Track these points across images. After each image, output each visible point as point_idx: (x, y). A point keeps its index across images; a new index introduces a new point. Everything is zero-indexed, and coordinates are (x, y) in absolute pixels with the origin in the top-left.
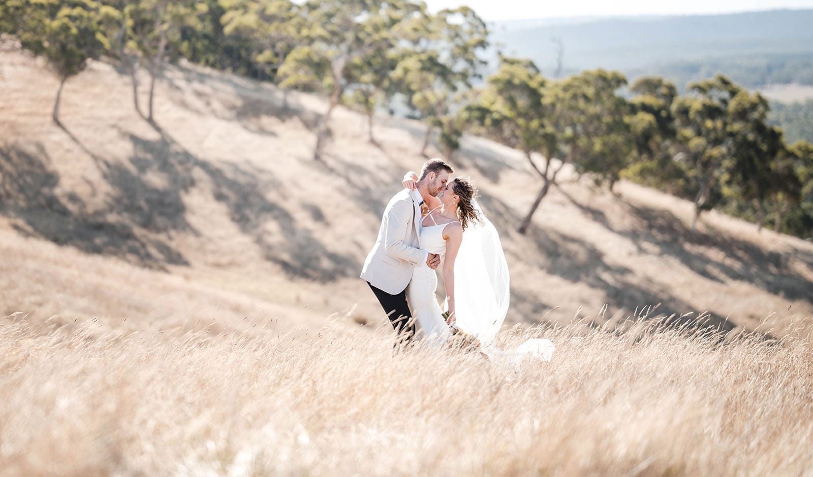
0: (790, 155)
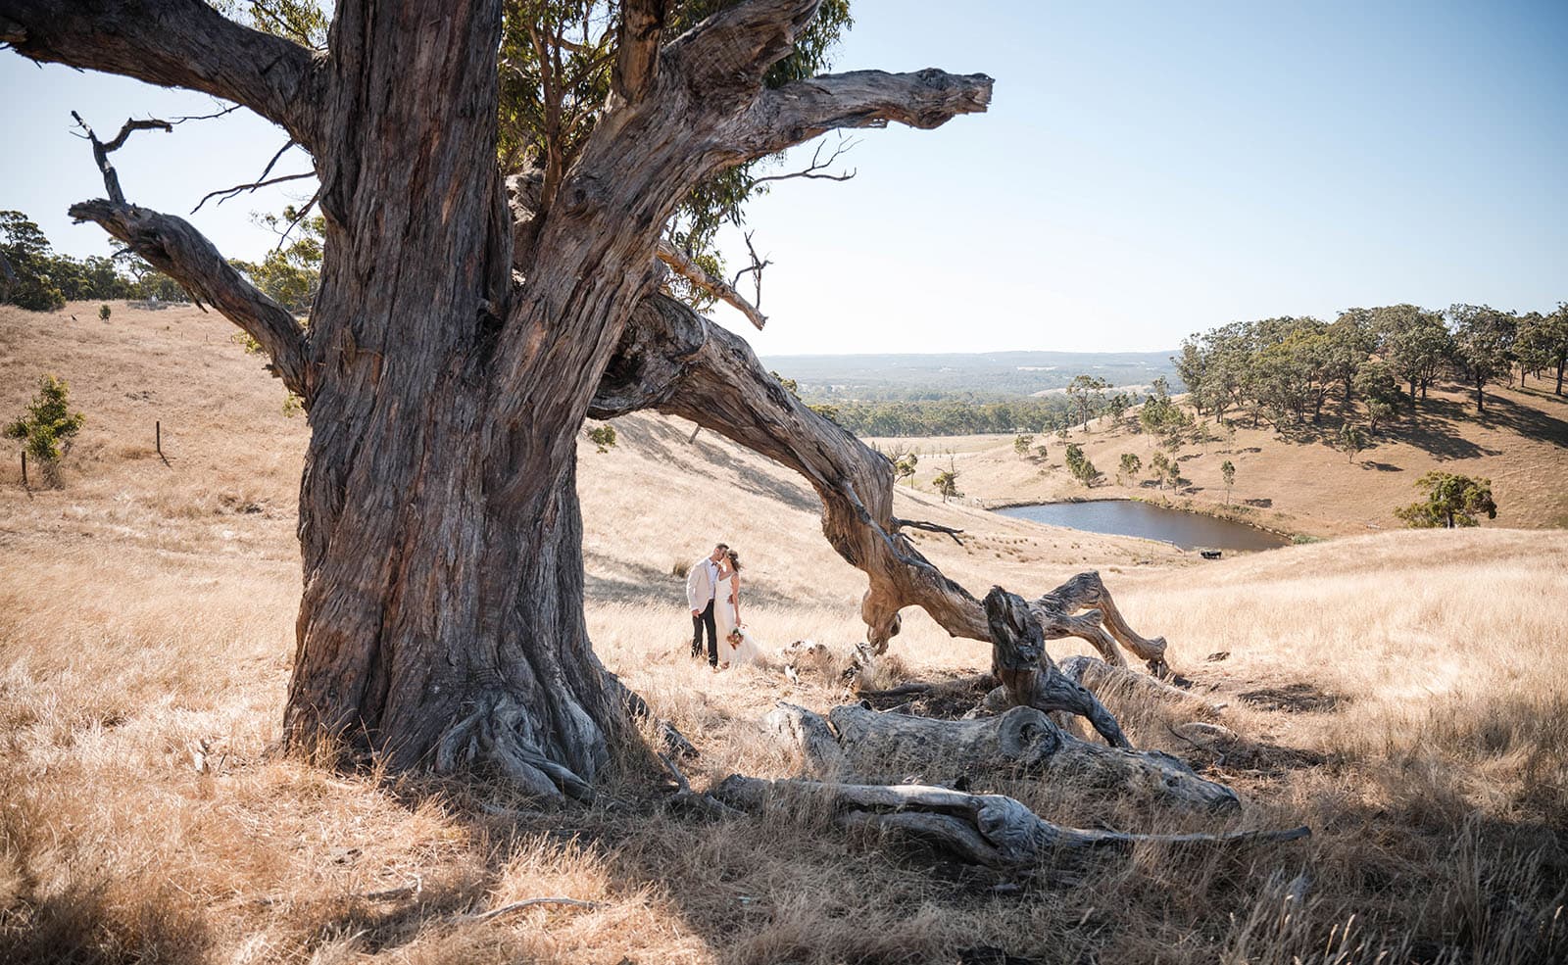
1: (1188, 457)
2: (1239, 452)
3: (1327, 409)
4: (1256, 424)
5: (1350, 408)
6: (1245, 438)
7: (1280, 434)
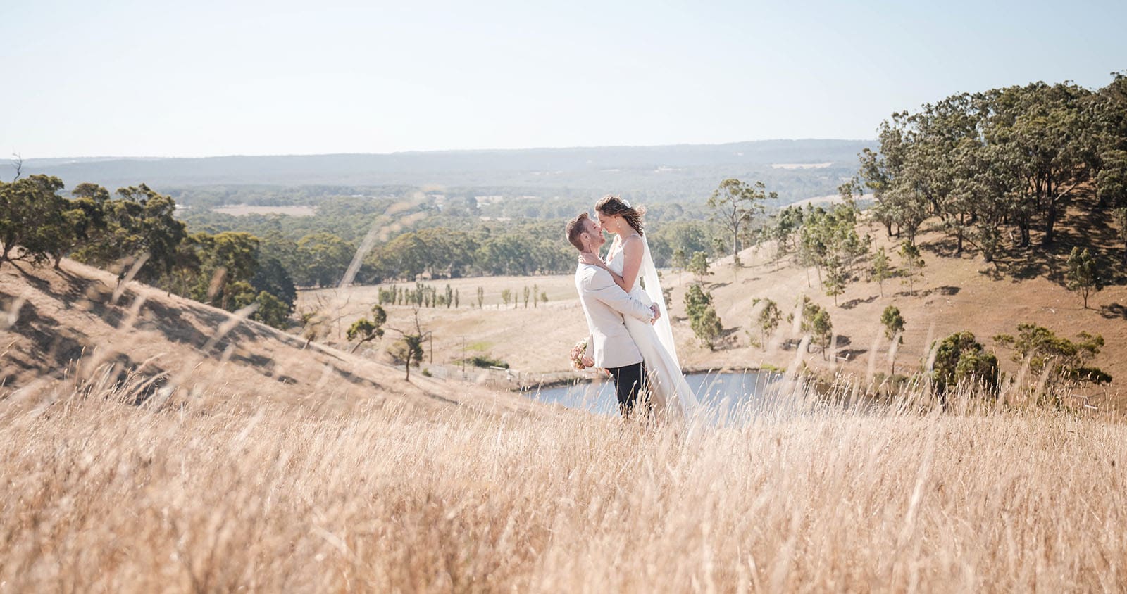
0: (192, 241)
1: (855, 302)
2: (927, 294)
3: (1065, 224)
4: (961, 250)
5: (1100, 222)
6: (940, 270)
7: (992, 265)
